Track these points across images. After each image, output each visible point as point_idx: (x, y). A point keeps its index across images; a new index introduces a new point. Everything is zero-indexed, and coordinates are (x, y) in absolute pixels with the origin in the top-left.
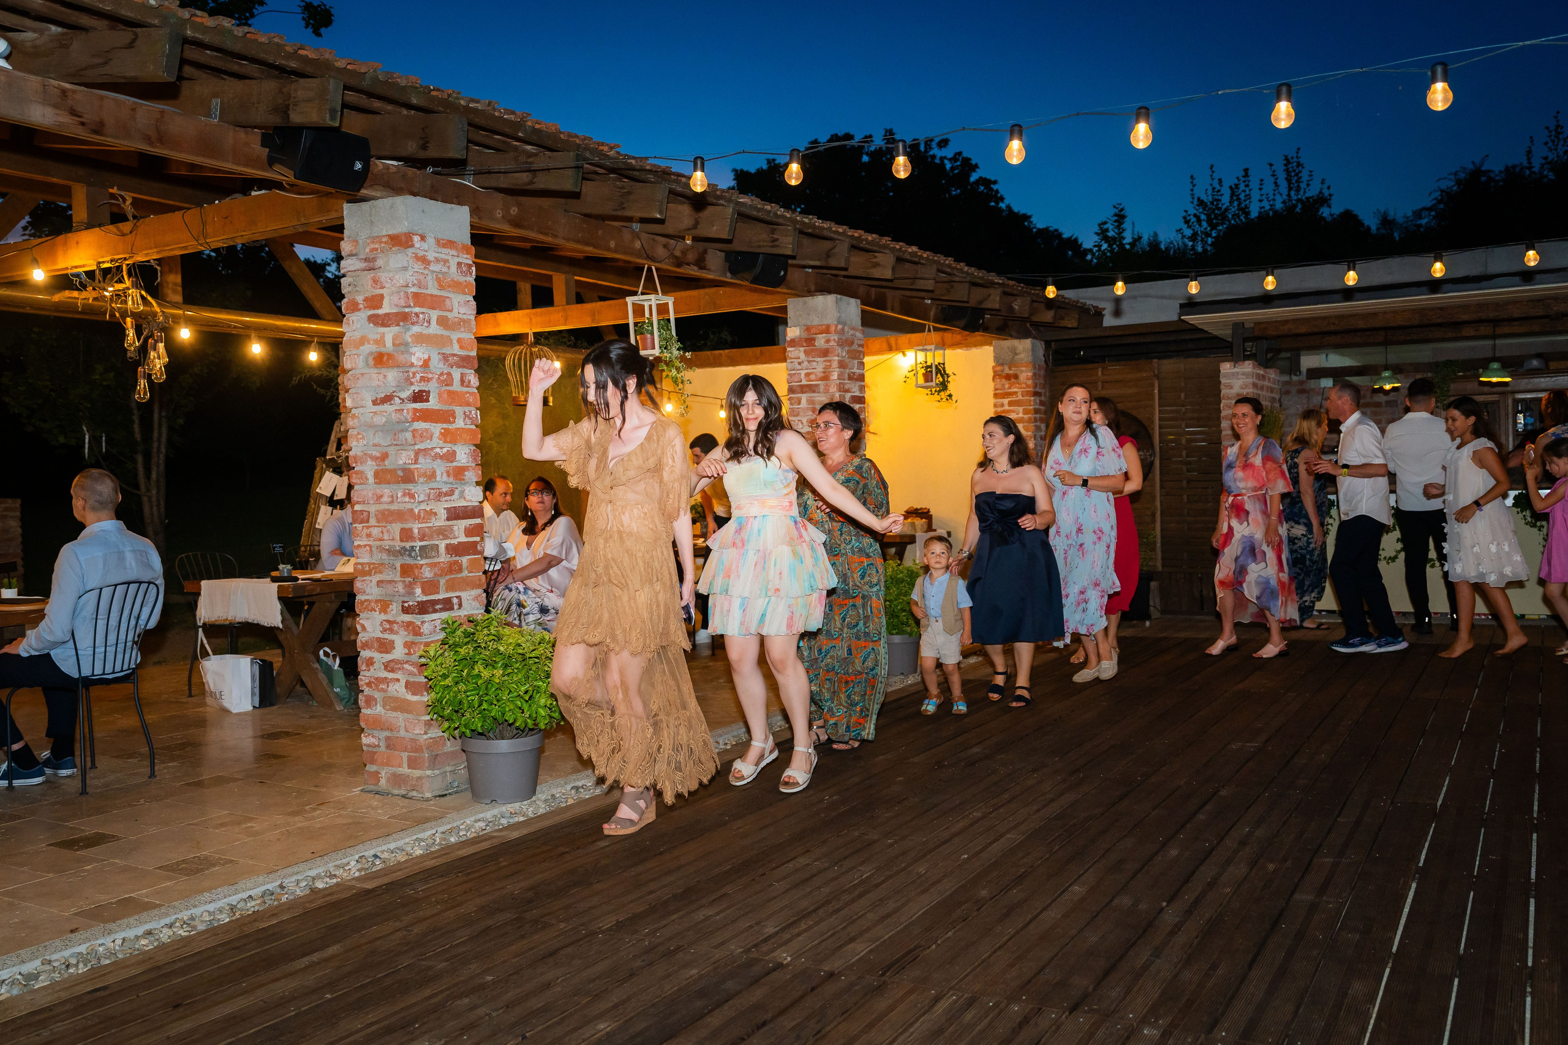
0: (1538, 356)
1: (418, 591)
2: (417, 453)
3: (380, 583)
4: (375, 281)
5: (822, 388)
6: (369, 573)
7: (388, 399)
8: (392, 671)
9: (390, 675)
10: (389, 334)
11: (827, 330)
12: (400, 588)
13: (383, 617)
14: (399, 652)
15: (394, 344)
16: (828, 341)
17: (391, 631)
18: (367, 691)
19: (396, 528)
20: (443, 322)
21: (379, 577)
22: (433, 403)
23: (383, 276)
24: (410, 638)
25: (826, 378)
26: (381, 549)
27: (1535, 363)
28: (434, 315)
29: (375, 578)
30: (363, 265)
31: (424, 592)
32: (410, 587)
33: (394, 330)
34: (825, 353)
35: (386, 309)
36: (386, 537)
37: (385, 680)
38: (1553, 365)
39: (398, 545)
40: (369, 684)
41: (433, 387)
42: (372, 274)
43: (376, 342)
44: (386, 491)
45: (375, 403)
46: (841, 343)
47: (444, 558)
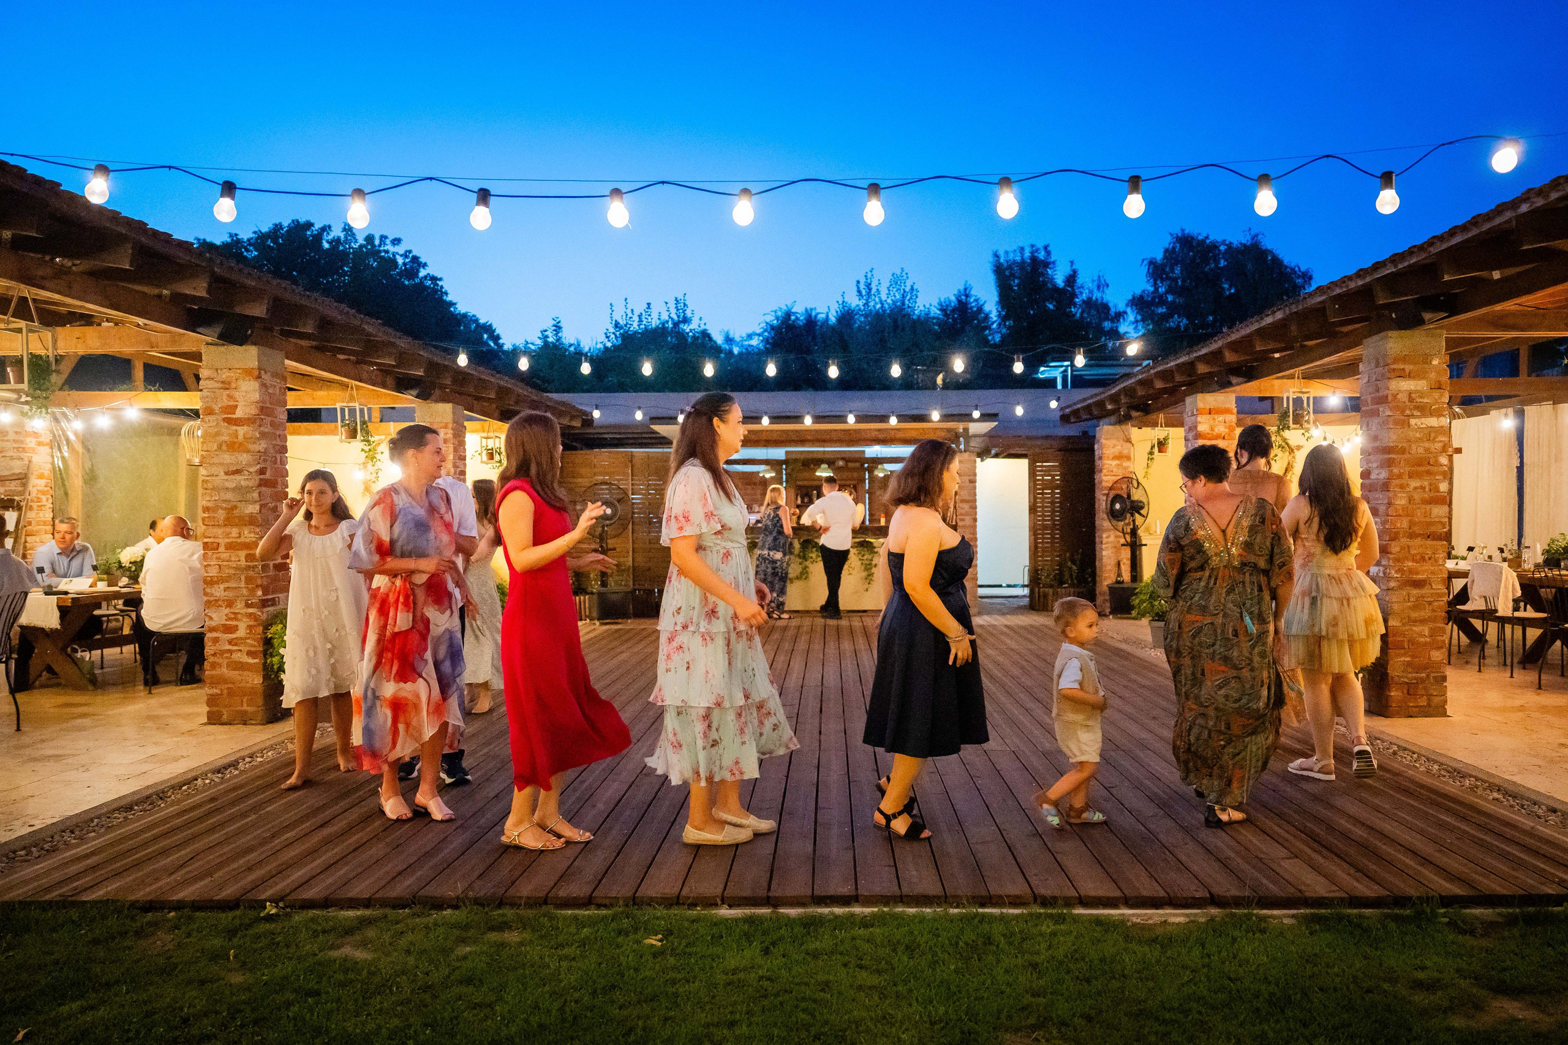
0: (843, 459)
1: (260, 593)
2: (261, 506)
3: (225, 589)
4: (230, 397)
6: (217, 583)
7: (237, 472)
8: (236, 645)
9: (235, 648)
10: (242, 431)
12: (245, 592)
13: (227, 611)
14: (242, 632)
15: (244, 437)
17: (236, 619)
18: (211, 659)
19: (242, 554)
20: (272, 424)
21: (226, 585)
22: (268, 476)
23: (236, 394)
24: (252, 623)
26: (229, 567)
27: (841, 463)
28: (269, 419)
29: (222, 586)
30: (220, 385)
31: (264, 594)
32: (252, 591)
33: (245, 428)
35: (239, 413)
36: (233, 559)
37: (230, 652)
38: (850, 465)
39: (243, 563)
40: (214, 655)
41: (268, 465)
42: (227, 392)
43: (230, 435)
44: (234, 531)
45: (226, 473)
46: (455, 436)
47: (271, 573)
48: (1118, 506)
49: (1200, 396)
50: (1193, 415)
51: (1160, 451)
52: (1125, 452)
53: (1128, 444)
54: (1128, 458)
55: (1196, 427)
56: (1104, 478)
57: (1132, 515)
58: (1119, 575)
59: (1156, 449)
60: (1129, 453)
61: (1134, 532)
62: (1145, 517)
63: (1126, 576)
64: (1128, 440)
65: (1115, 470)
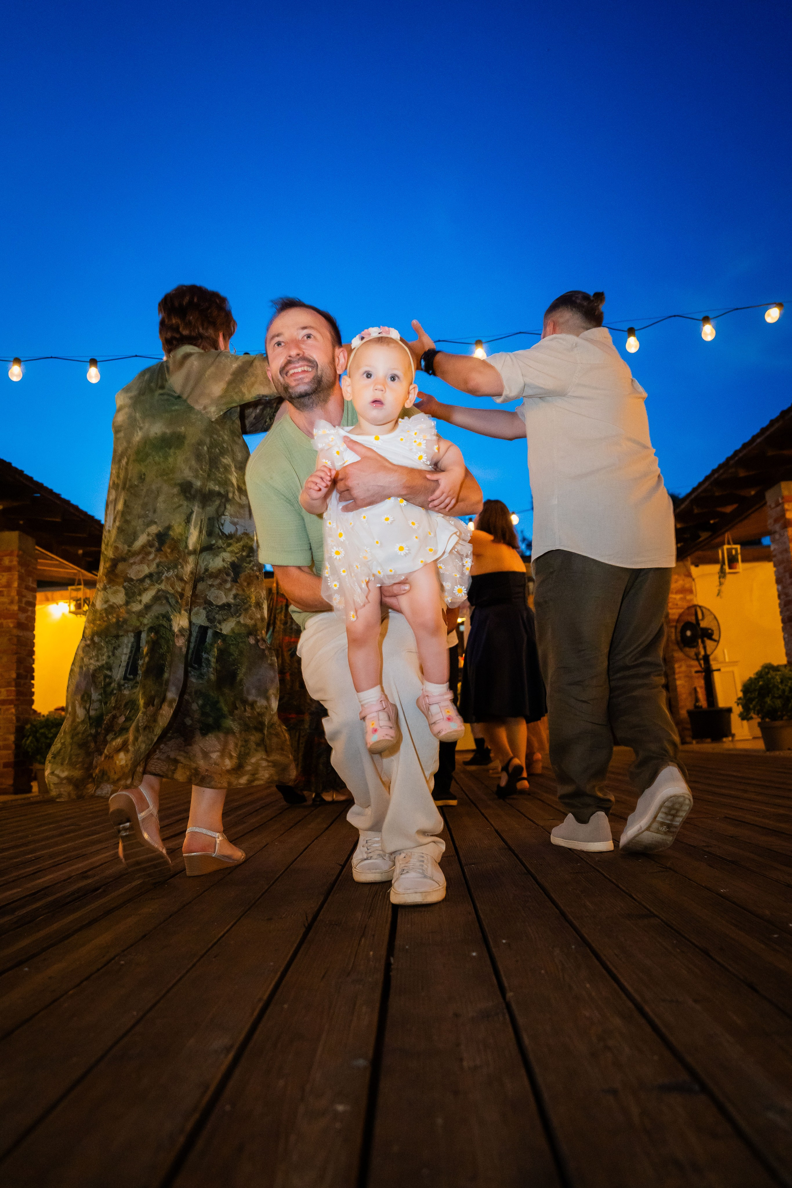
5: (5, 593)
11: (11, 554)
16: (11, 561)
25: (8, 585)
34: (9, 569)
46: (20, 563)
48: (689, 633)
49: (783, 484)
50: (778, 504)
51: (730, 567)
52: (687, 586)
53: (690, 579)
54: (691, 591)
55: (783, 515)
56: (670, 611)
57: (703, 642)
58: (697, 700)
59: (726, 567)
60: (691, 587)
61: (706, 658)
62: (718, 642)
63: (703, 703)
64: (689, 575)
65: (679, 603)
